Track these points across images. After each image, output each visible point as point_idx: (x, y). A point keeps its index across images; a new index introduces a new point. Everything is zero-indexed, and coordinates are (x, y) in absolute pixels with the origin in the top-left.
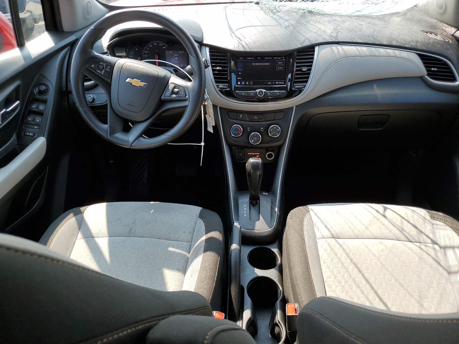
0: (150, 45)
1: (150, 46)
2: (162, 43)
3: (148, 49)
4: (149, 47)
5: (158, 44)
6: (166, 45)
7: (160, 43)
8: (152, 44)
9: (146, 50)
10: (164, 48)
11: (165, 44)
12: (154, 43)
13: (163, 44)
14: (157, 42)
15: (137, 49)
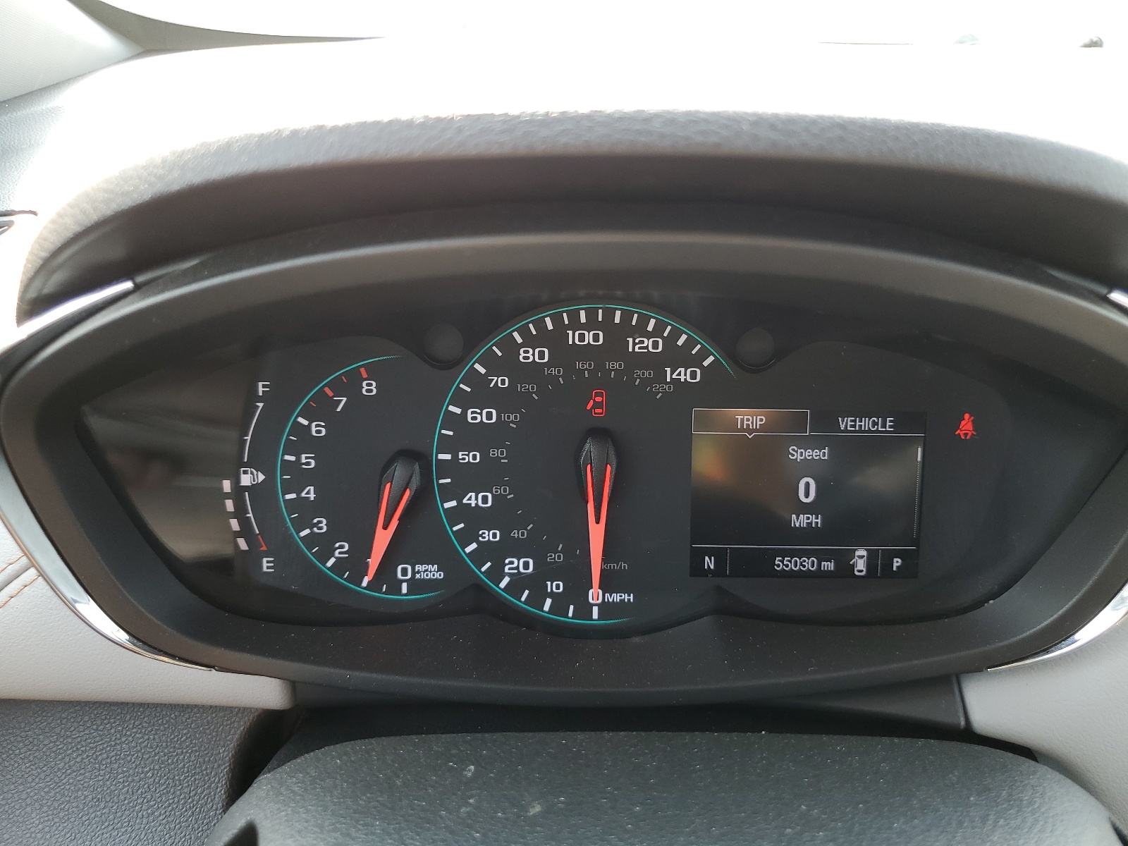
0: (530, 342)
1: (529, 355)
2: (658, 331)
3: (496, 381)
4: (509, 364)
5: (617, 335)
6: (704, 354)
7: (641, 330)
8: (554, 341)
9: (482, 395)
10: (684, 375)
11: (690, 343)
12: (575, 324)
13: (676, 334)
14: (609, 314)
15: (369, 388)
